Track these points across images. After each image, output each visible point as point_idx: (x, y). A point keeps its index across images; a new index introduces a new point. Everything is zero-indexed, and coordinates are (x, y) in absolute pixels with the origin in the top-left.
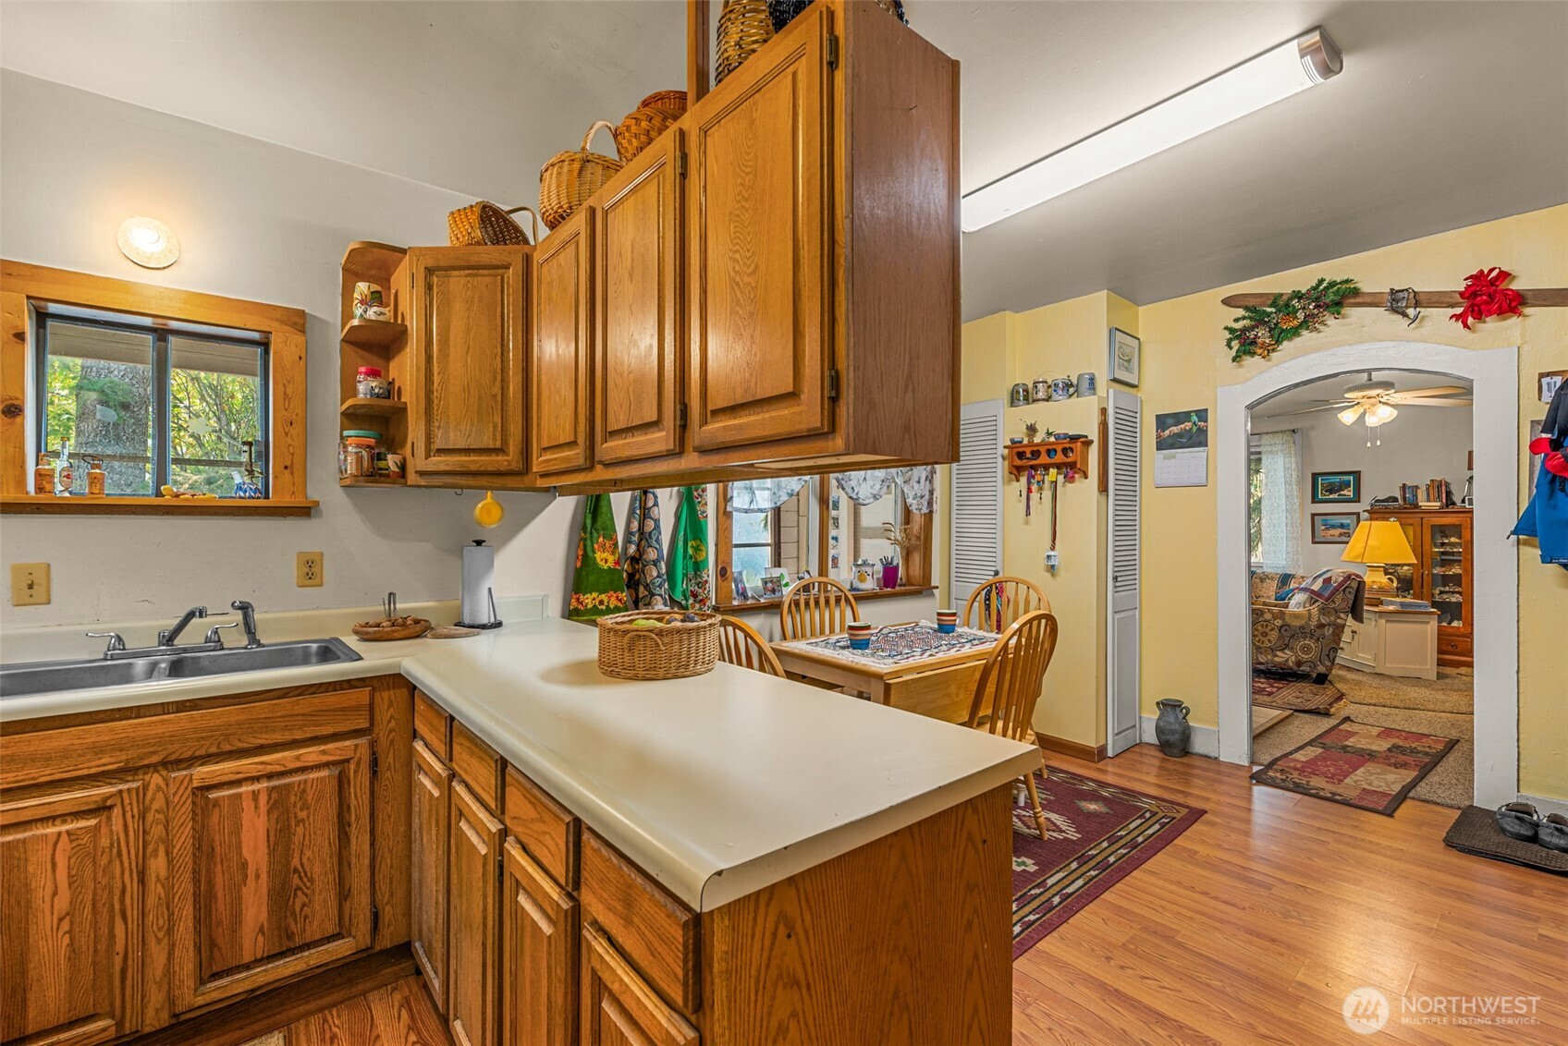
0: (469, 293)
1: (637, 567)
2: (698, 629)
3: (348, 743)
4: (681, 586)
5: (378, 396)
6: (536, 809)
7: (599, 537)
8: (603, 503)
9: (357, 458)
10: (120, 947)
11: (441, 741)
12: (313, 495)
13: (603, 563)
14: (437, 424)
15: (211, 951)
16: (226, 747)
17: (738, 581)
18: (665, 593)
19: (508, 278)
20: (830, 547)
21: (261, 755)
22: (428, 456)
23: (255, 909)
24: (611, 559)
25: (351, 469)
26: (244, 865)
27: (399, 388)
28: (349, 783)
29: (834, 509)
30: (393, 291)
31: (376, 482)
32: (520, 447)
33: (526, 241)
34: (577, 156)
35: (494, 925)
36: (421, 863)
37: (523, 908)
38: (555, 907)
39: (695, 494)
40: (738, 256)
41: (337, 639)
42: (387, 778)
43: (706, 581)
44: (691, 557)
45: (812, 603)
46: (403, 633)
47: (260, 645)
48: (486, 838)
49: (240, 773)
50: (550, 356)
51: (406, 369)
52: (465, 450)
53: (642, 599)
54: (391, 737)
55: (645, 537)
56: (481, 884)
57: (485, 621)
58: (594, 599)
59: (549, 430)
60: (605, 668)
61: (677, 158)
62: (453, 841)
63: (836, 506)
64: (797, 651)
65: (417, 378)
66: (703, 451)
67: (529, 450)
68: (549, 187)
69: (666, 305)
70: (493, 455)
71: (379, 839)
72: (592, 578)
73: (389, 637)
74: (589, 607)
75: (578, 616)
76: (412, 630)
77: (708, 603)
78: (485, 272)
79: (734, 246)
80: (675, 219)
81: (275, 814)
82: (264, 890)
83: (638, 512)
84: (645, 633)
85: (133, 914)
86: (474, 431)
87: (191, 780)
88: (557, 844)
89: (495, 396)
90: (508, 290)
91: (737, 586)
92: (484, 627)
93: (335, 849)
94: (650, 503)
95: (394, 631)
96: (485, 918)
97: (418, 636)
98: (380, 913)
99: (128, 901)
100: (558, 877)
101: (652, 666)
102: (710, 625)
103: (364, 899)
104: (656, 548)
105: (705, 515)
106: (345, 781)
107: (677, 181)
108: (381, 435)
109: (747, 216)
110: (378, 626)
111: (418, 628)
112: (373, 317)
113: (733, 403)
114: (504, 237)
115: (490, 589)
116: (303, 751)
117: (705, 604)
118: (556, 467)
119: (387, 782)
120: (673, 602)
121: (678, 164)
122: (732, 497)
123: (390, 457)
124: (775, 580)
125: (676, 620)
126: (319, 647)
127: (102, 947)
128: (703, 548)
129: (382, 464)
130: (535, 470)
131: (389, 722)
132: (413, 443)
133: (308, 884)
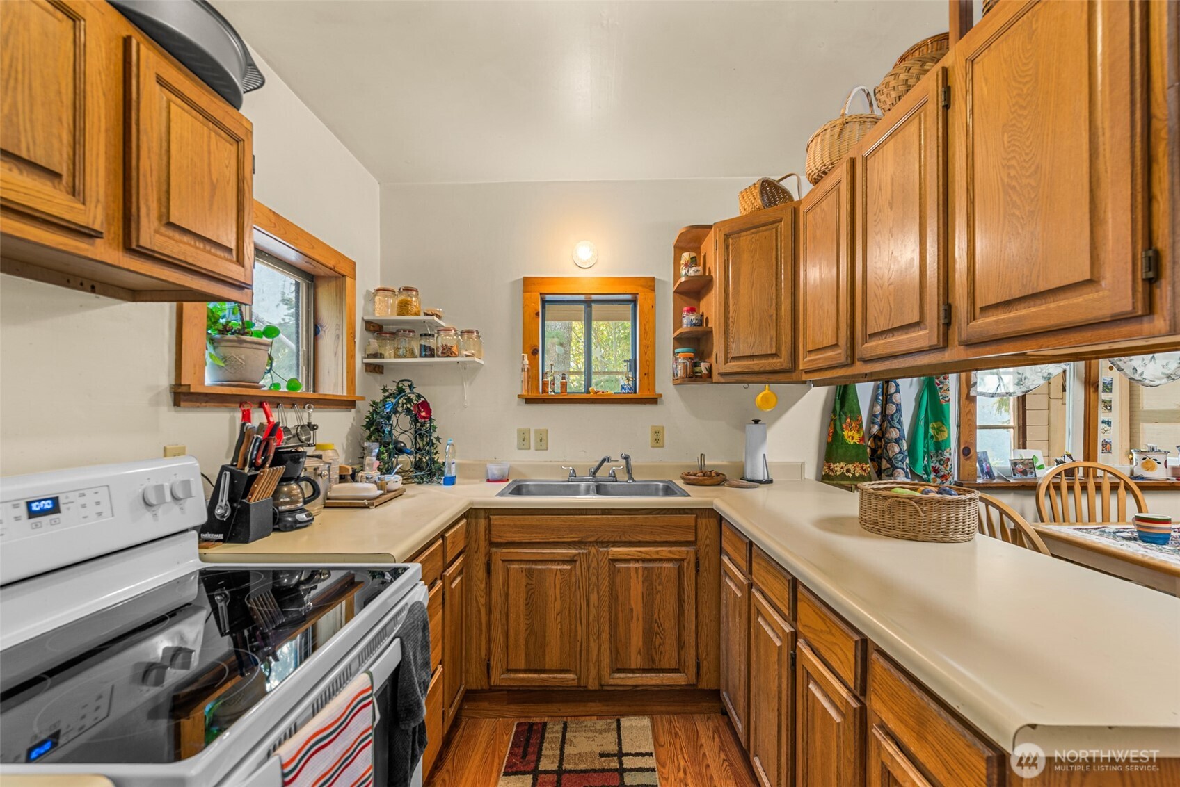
0: (753, 246)
1: (879, 444)
2: (957, 502)
3: (683, 549)
4: (921, 463)
5: (695, 325)
6: (825, 623)
7: (846, 419)
8: (850, 391)
9: (684, 367)
10: (579, 638)
11: (742, 559)
12: (658, 390)
13: (850, 439)
14: (732, 340)
15: (617, 655)
16: (624, 539)
17: (983, 460)
18: (907, 468)
19: (781, 228)
20: (1100, 431)
21: (639, 547)
22: (726, 362)
23: (637, 640)
24: (857, 436)
25: (680, 374)
26: (631, 610)
27: (707, 318)
28: (684, 574)
29: (1104, 391)
30: (702, 255)
31: (694, 381)
32: (790, 350)
33: (791, 198)
34: (838, 122)
35: (787, 699)
36: (728, 639)
37: (814, 695)
38: (844, 703)
39: (937, 381)
40: (1013, 162)
41: (671, 481)
42: (705, 576)
43: (948, 459)
44: (932, 437)
45: (1077, 487)
46: (710, 481)
47: (634, 481)
48: (781, 635)
49: (629, 555)
50: (815, 280)
51: (711, 305)
52: (750, 356)
53: (885, 470)
54: (707, 550)
55: (887, 419)
56: (776, 667)
57: (761, 478)
58: (842, 468)
59: (813, 337)
60: (867, 524)
61: (940, 94)
62: (752, 630)
63: (1108, 387)
64: (1062, 535)
65: (719, 310)
66: (969, 344)
67: (797, 354)
68: (814, 153)
69: (928, 222)
70: (770, 358)
71: (700, 616)
72: (841, 451)
73: (702, 483)
74: (838, 473)
75: (829, 480)
76: (715, 480)
77: (950, 479)
78: (764, 228)
79: (1009, 153)
80: (938, 147)
81: (646, 584)
82: (641, 628)
83: (881, 398)
84: (905, 500)
85: (584, 621)
86: (757, 342)
87: (608, 554)
88: (846, 656)
89: (771, 316)
90: (781, 238)
91: (981, 466)
92: (761, 482)
93: (677, 614)
94: (892, 390)
95: (705, 480)
96: (780, 692)
97: (718, 485)
98: (701, 664)
99: (582, 614)
100: (847, 680)
101: (912, 528)
102: (970, 499)
103: (692, 652)
104: (898, 429)
105: (947, 399)
106: (682, 573)
107: (940, 113)
108: (696, 350)
109: (1025, 124)
110: (695, 475)
111: (719, 479)
112: (693, 275)
113: (1007, 298)
114: (774, 199)
115: (764, 455)
116: (659, 549)
117: (946, 480)
118: (820, 365)
119: (705, 579)
120: (914, 475)
121: (942, 97)
122: (975, 383)
123: (702, 364)
124: (1027, 461)
125: (932, 491)
126: (664, 485)
127: (572, 635)
128: (945, 429)
129: (697, 369)
130: (801, 368)
131: (706, 539)
132: (717, 354)
133: (663, 632)
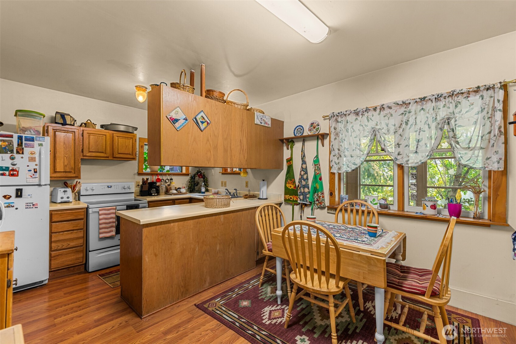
4: (312, 197)
7: (288, 180)
8: (290, 170)
13: (289, 187)
24: (292, 186)
43: (320, 196)
44: (315, 187)
58: (288, 197)
72: (287, 191)
92: (261, 199)
105: (317, 173)
110: (247, 195)
115: (263, 191)
117: (321, 204)
